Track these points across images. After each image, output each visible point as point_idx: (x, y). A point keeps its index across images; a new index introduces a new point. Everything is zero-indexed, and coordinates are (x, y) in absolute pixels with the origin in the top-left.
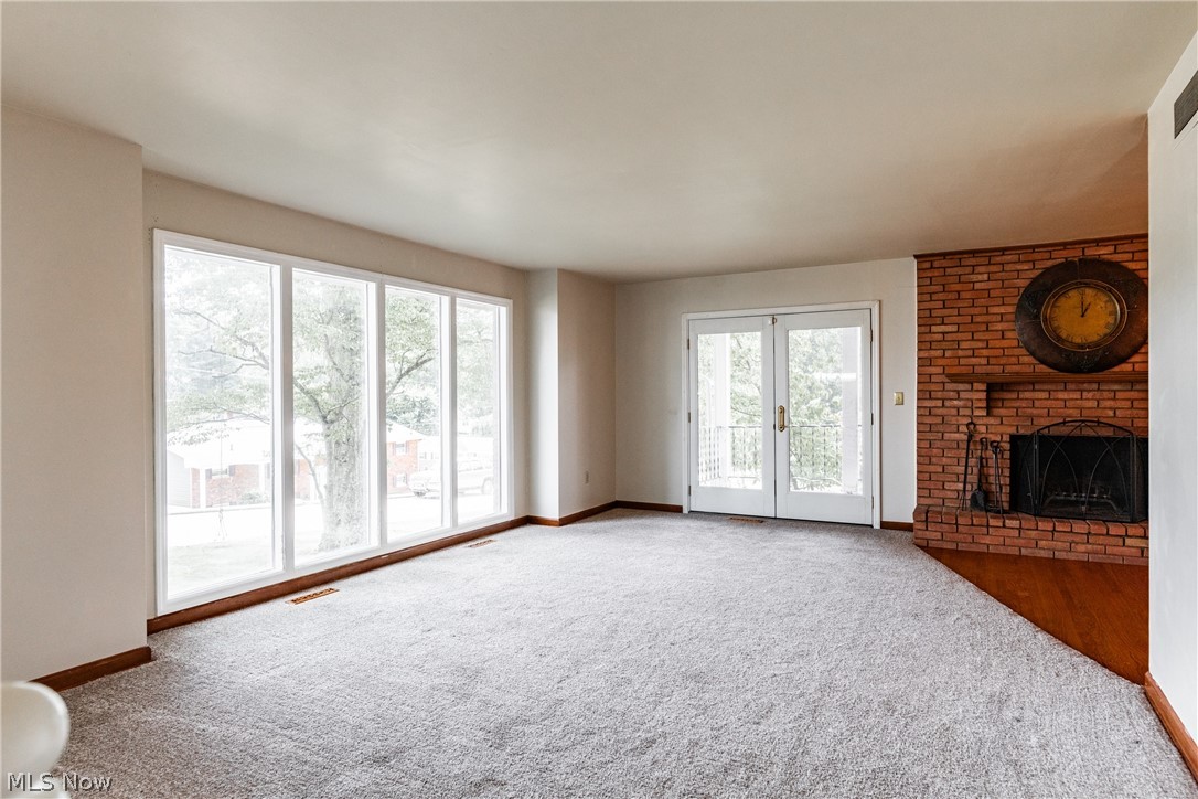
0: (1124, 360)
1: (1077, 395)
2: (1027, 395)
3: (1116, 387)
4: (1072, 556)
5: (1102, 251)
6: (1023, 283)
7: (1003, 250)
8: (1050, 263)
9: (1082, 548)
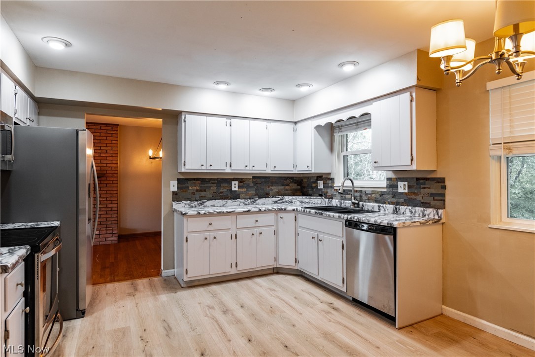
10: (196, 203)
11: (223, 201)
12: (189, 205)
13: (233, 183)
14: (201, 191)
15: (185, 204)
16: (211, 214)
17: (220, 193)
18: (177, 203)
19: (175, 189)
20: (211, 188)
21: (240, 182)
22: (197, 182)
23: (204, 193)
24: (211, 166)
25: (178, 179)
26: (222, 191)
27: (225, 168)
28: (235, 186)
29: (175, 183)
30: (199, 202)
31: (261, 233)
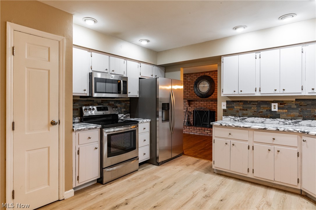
0: (210, 96)
1: (203, 102)
2: (196, 102)
3: (209, 101)
4: (197, 134)
5: (208, 74)
6: (195, 80)
7: (192, 74)
8: (199, 76)
9: (198, 132)
10: (239, 118)
11: (262, 119)
12: (234, 119)
13: (273, 104)
14: (243, 110)
15: (231, 118)
16: (230, 127)
17: (260, 113)
18: (225, 117)
19: (225, 108)
20: (252, 108)
21: (281, 104)
22: (241, 103)
23: (246, 111)
24: (241, 91)
25: (227, 101)
26: (261, 110)
27: (254, 92)
28: (275, 107)
29: (225, 103)
30: (241, 118)
31: (279, 151)
